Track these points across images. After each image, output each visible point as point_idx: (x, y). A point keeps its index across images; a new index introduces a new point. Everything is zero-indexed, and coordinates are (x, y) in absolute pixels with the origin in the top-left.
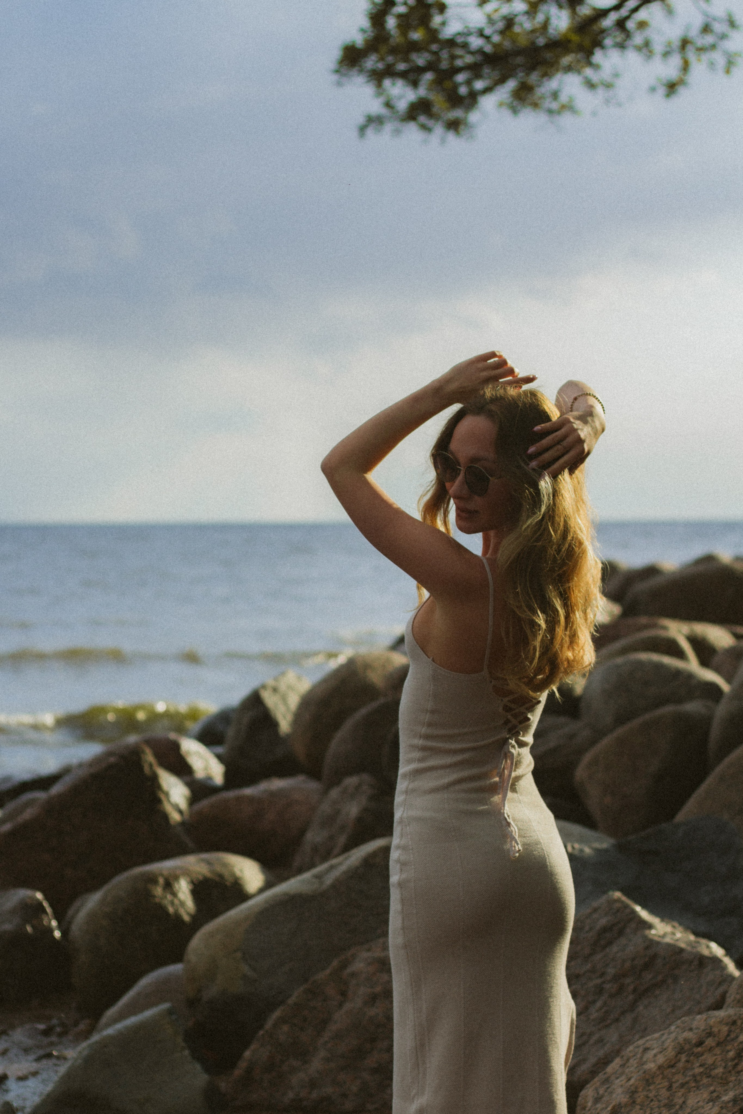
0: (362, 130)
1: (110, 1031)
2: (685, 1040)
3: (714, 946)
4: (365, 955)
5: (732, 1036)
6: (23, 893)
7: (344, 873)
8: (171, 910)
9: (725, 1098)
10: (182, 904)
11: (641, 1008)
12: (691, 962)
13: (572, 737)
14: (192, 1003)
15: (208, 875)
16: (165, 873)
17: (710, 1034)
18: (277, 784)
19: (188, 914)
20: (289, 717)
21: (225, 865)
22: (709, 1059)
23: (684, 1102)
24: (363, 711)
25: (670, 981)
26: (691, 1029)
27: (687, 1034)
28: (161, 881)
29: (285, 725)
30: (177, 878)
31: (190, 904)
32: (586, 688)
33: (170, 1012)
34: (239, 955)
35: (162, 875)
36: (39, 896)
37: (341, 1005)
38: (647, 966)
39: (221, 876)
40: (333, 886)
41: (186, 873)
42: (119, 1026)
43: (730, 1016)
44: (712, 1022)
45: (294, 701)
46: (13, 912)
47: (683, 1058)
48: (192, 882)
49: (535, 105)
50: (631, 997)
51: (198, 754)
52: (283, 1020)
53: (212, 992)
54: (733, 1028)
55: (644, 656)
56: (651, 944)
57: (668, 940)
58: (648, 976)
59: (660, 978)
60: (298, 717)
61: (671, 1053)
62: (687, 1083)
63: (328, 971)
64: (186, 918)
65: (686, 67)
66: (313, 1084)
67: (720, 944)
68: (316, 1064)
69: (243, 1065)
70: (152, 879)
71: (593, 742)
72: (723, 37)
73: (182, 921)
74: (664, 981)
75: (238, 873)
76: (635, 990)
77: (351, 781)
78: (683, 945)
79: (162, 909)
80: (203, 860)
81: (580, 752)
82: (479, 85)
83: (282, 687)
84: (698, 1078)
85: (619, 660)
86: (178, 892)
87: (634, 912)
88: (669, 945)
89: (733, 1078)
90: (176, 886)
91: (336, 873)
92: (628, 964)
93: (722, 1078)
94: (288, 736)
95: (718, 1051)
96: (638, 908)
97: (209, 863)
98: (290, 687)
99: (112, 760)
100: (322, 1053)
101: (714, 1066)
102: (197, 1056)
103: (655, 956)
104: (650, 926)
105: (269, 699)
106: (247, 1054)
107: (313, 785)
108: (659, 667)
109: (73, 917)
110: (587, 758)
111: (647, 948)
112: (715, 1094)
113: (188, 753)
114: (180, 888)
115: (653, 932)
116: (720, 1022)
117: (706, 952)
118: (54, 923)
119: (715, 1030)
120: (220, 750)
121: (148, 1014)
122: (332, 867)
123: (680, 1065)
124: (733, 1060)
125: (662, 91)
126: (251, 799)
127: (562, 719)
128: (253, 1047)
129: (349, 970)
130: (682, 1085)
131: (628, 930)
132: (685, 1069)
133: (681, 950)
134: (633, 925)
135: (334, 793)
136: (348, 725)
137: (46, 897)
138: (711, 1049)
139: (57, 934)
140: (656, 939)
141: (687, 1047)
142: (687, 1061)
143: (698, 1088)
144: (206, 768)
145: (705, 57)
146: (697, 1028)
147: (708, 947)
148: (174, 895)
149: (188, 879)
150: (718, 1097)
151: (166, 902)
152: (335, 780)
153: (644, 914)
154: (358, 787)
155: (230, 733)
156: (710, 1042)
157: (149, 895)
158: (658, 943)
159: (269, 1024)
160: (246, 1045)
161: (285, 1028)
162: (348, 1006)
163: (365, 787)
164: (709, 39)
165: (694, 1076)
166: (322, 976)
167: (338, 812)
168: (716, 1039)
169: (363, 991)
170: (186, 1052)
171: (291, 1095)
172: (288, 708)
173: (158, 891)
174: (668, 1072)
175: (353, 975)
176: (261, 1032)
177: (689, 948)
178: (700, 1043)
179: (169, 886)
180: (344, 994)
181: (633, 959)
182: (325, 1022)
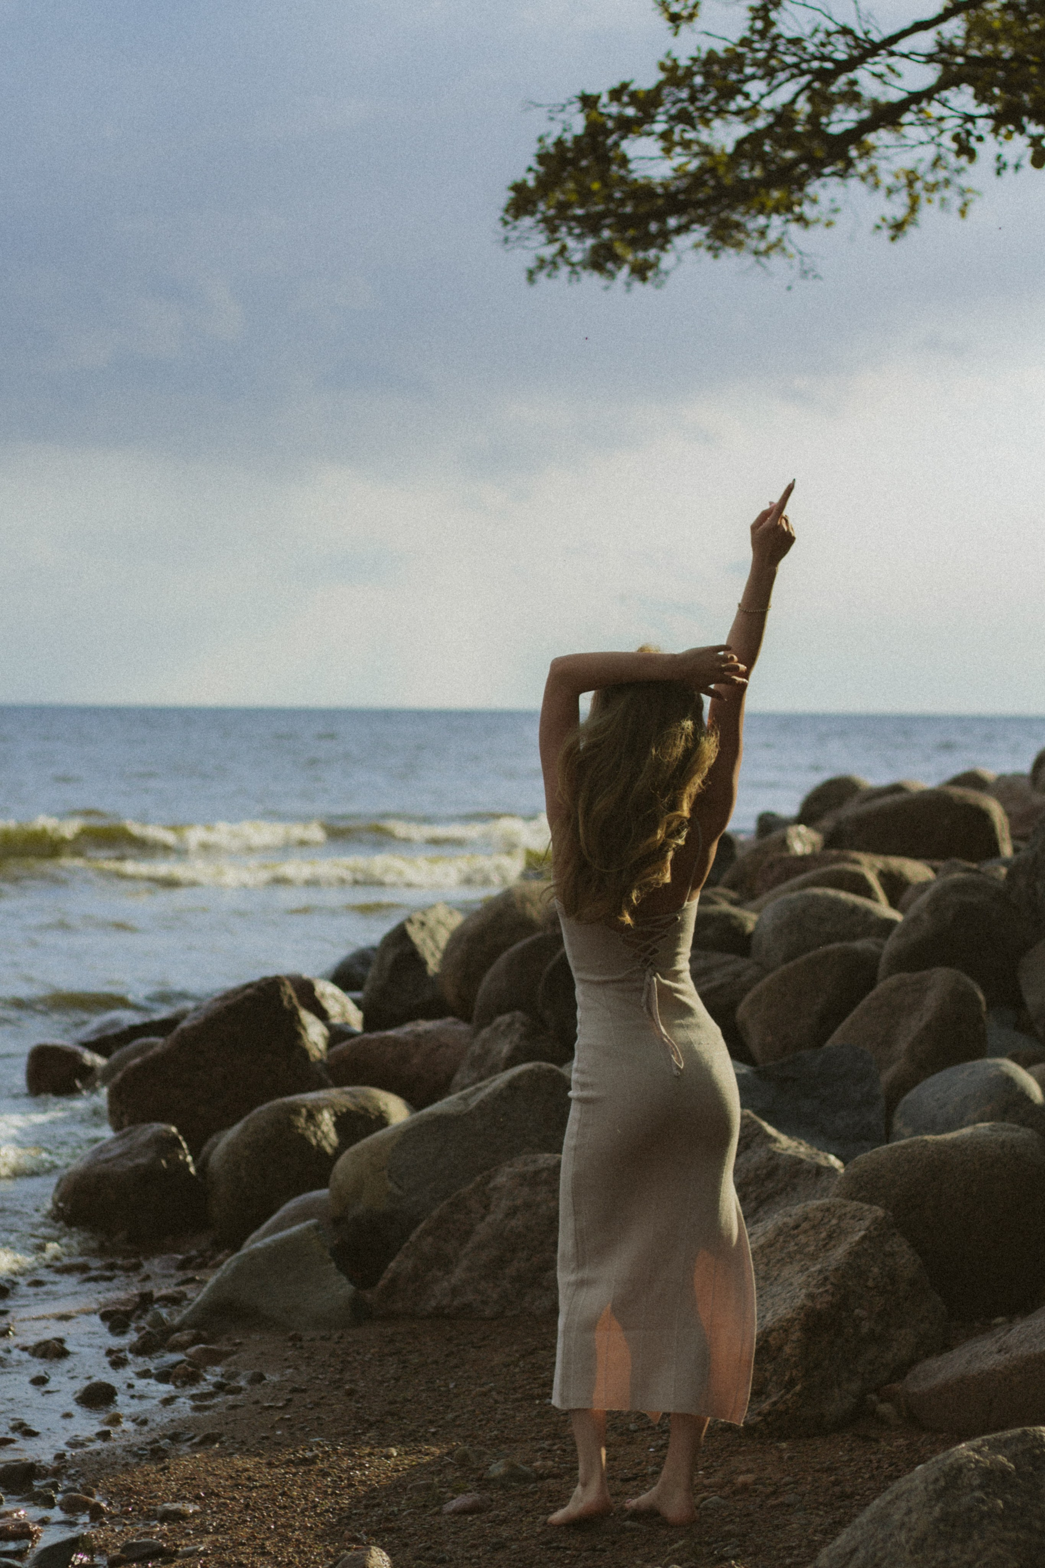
0: (531, 275)
1: (259, 1245)
2: (784, 1224)
3: (832, 1158)
4: (508, 1170)
5: (826, 1220)
6: (158, 1127)
7: (490, 1094)
8: (314, 1142)
9: (813, 1269)
10: (325, 1136)
11: (762, 1213)
12: (809, 1172)
13: (738, 975)
14: (337, 1221)
15: (352, 1108)
16: (309, 1105)
17: (806, 1219)
18: (424, 1026)
19: (331, 1145)
20: (439, 955)
21: (369, 1098)
22: (803, 1239)
23: (778, 1275)
24: (519, 945)
25: (789, 1189)
26: (790, 1216)
27: (786, 1220)
28: (304, 1111)
29: (433, 965)
30: (320, 1110)
31: (333, 1137)
32: (757, 925)
33: (317, 1227)
34: (385, 1173)
35: (305, 1106)
36: (174, 1129)
37: (483, 1218)
38: (771, 1174)
39: (366, 1110)
40: (478, 1107)
41: (330, 1105)
42: (268, 1240)
43: (823, 1204)
44: (807, 1209)
45: (443, 937)
46: (147, 1145)
47: (781, 1239)
48: (336, 1114)
49: (739, 245)
50: (753, 1204)
51: (333, 996)
52: (427, 1232)
53: (358, 1209)
54: (826, 1214)
55: (818, 891)
56: (773, 1155)
57: (790, 1152)
58: (770, 1185)
59: (780, 1185)
60: (447, 953)
61: (771, 1236)
62: (783, 1259)
63: (471, 1186)
64: (329, 1150)
65: (913, 208)
66: (455, 1292)
67: (838, 1156)
68: (459, 1274)
69: (387, 1275)
70: (294, 1110)
71: (758, 979)
72: (959, 171)
73: (326, 1153)
74: (783, 1190)
75: (383, 1107)
76: (756, 1198)
77: (503, 1019)
78: (802, 1157)
79: (303, 1138)
80: (346, 1093)
81: (745, 990)
82: (672, 222)
83: (431, 922)
84: (793, 1255)
85: (794, 895)
86: (321, 1123)
87: (761, 1128)
88: (790, 1156)
89: (821, 1255)
90: (320, 1117)
91: (481, 1095)
92: (751, 1175)
93: (813, 1255)
94: (436, 975)
95: (812, 1232)
96: (765, 1124)
97: (353, 1096)
98: (439, 922)
99: (249, 991)
100: (465, 1263)
101: (807, 1245)
102: (341, 1269)
103: (776, 1168)
104: (775, 1140)
105: (416, 935)
106: (392, 1265)
107: (463, 1027)
108: (836, 902)
109: (209, 1153)
110: (749, 996)
111: (770, 1159)
112: (805, 1267)
113: (323, 995)
114: (323, 1119)
115: (778, 1145)
116: (817, 1208)
117: (823, 1163)
118: (189, 1159)
119: (811, 1215)
120: (358, 995)
121: (295, 1229)
122: (479, 1089)
123: (778, 1245)
124: (824, 1240)
125: (886, 233)
126: (395, 1041)
127: (730, 957)
128: (398, 1258)
129: (491, 1185)
130: (779, 1261)
131: (754, 1144)
132: (782, 1248)
133: (801, 1161)
134: (758, 1140)
135: (485, 1033)
136: (502, 960)
137: (180, 1131)
138: (805, 1232)
139: (192, 1170)
140: (779, 1151)
141: (785, 1230)
142: (784, 1241)
143: (791, 1263)
144: (343, 1014)
145: (936, 196)
146: (796, 1214)
147: (826, 1158)
148: (318, 1126)
149: (332, 1112)
150: (807, 1269)
151: (308, 1133)
152: (487, 1018)
153: (771, 1130)
154: (510, 1025)
155: (371, 973)
156: (805, 1226)
157: (291, 1125)
158: (780, 1154)
159: (413, 1237)
160: (391, 1258)
161: (430, 1239)
162: (489, 1219)
163: (517, 1025)
164: (942, 174)
165: (789, 1253)
166: (465, 1190)
167: (487, 1052)
168: (812, 1223)
169: (505, 1204)
170: (333, 1265)
171: (433, 1303)
172: (437, 947)
173: (301, 1122)
174: (767, 1251)
175: (495, 1189)
176: (406, 1245)
177: (808, 1160)
178: (797, 1227)
179: (311, 1116)
180: (486, 1207)
181: (757, 1169)
182: (469, 1233)
